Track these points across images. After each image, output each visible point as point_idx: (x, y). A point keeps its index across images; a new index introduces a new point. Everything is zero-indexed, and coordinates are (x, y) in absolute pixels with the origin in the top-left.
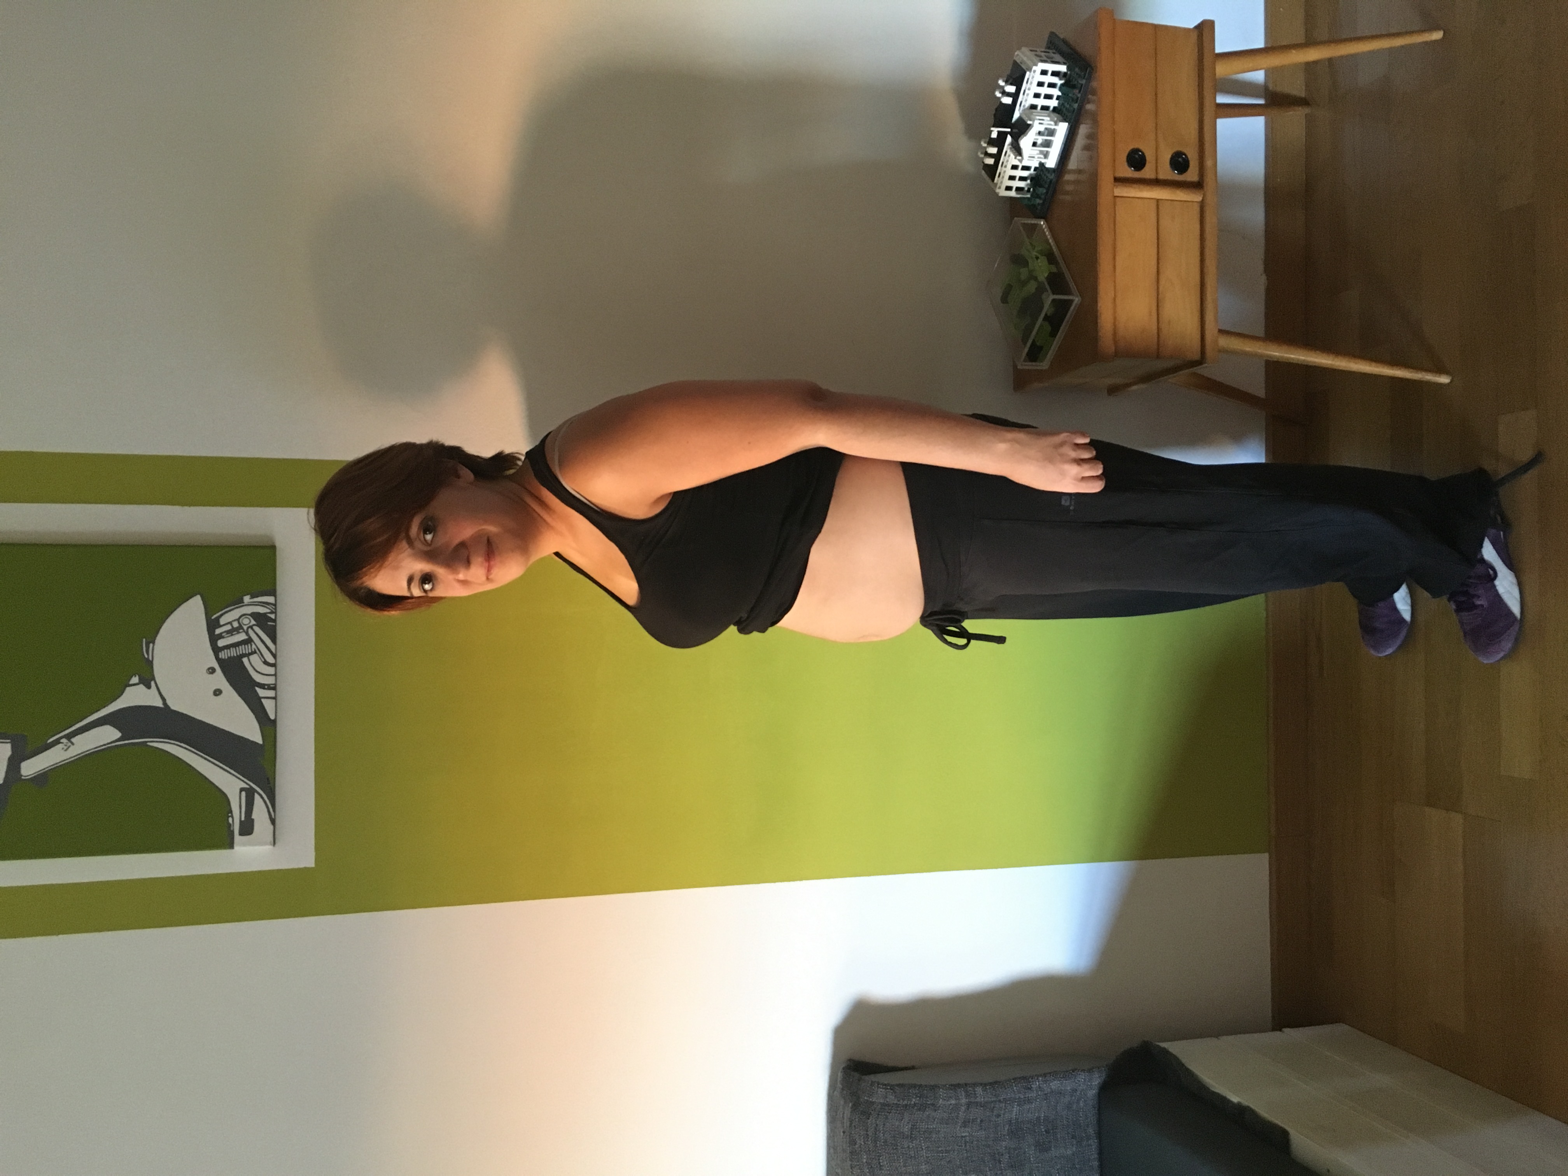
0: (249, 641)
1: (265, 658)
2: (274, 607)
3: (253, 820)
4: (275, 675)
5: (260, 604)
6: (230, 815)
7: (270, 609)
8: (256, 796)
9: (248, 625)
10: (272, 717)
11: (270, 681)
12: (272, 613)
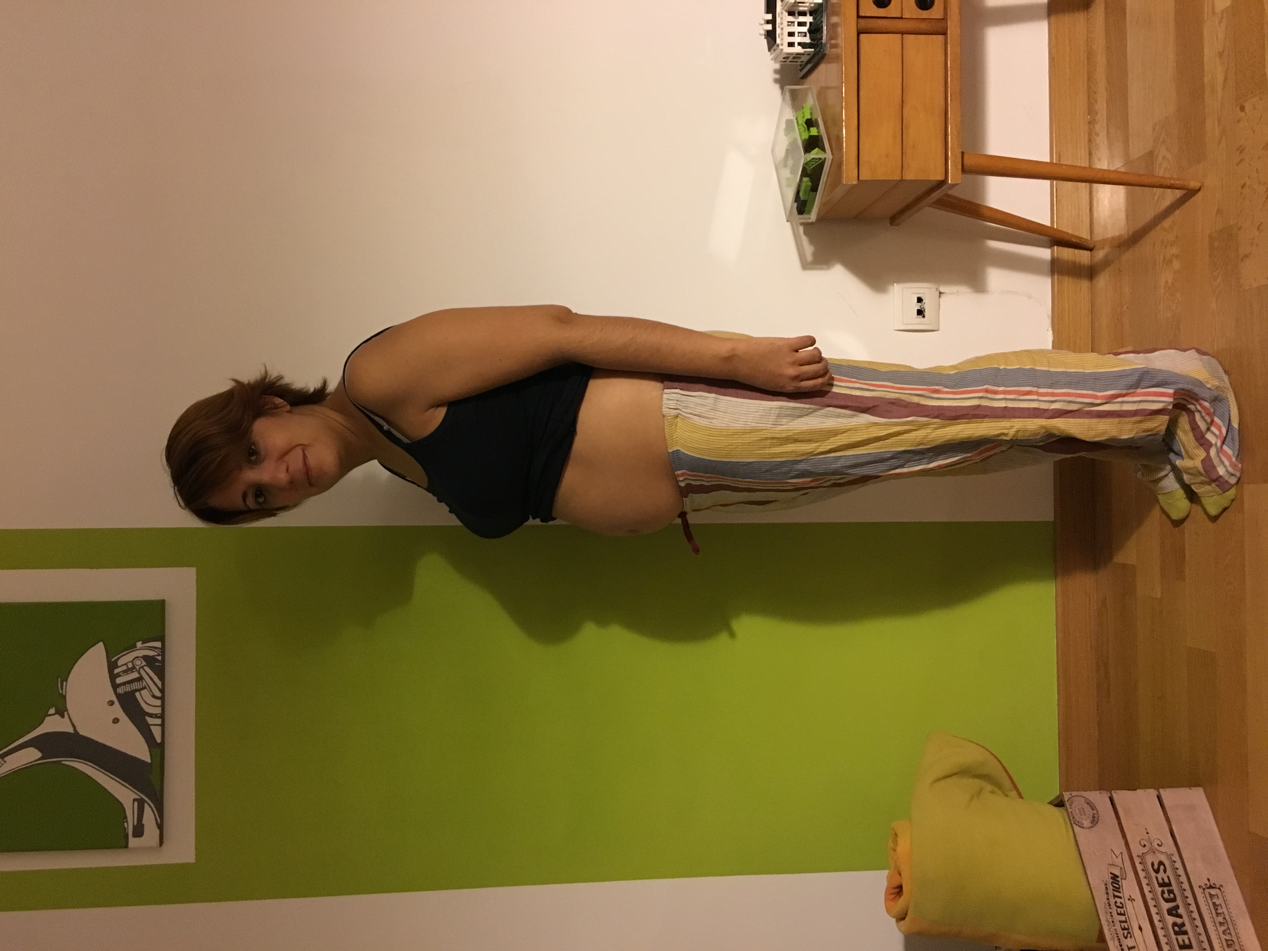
0: (141, 679)
1: (154, 692)
2: (162, 650)
3: (143, 825)
4: (163, 706)
5: (150, 648)
6: (125, 820)
8: (146, 805)
9: (140, 666)
10: (159, 740)
11: (158, 711)
12: (158, 655)
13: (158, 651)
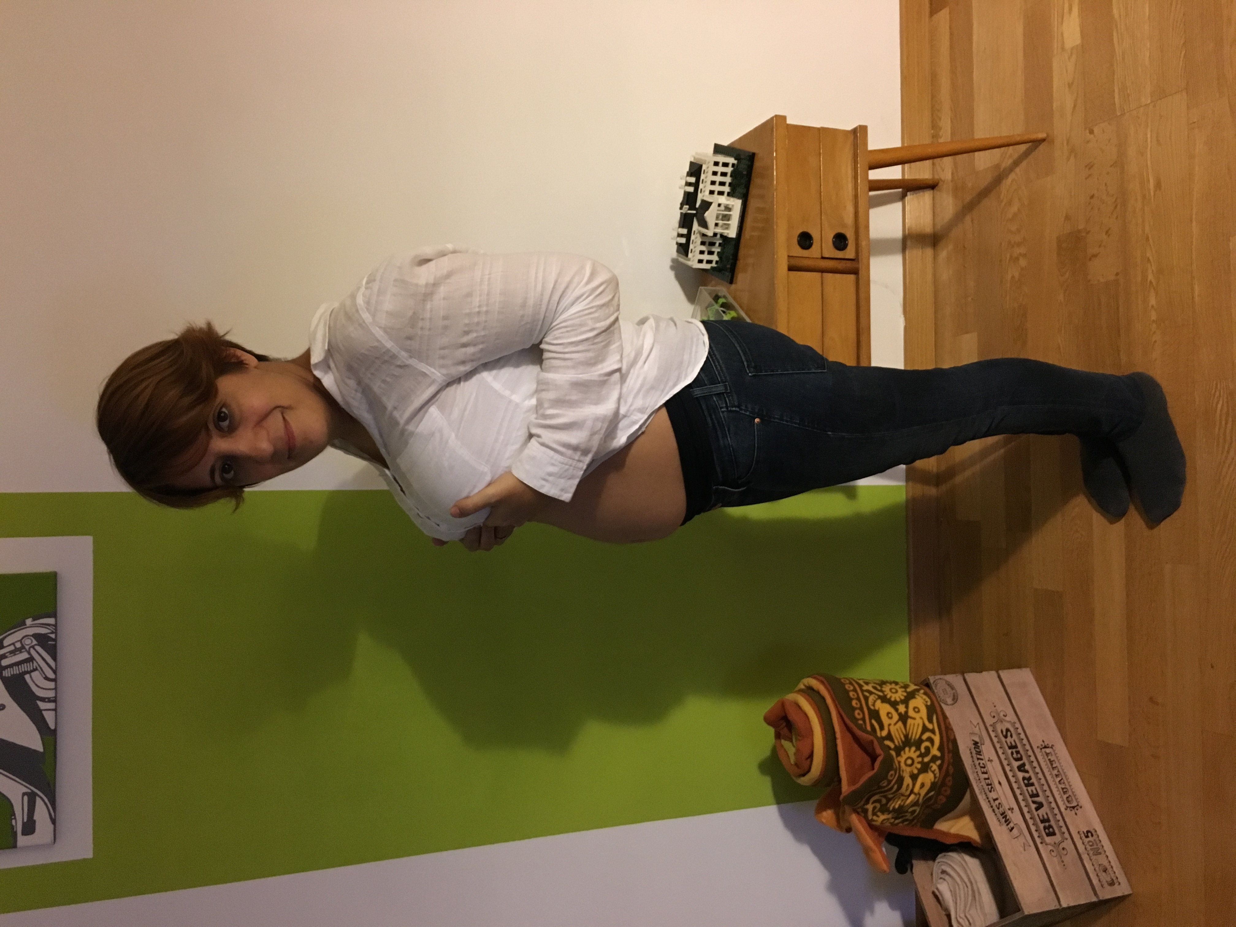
0: (31, 659)
1: (46, 673)
2: (54, 628)
3: (34, 821)
4: (56, 689)
5: (41, 625)
6: (13, 818)
7: (49, 629)
8: (38, 799)
9: (30, 646)
10: (53, 727)
11: (51, 694)
12: (52, 633)
13: (51, 629)
